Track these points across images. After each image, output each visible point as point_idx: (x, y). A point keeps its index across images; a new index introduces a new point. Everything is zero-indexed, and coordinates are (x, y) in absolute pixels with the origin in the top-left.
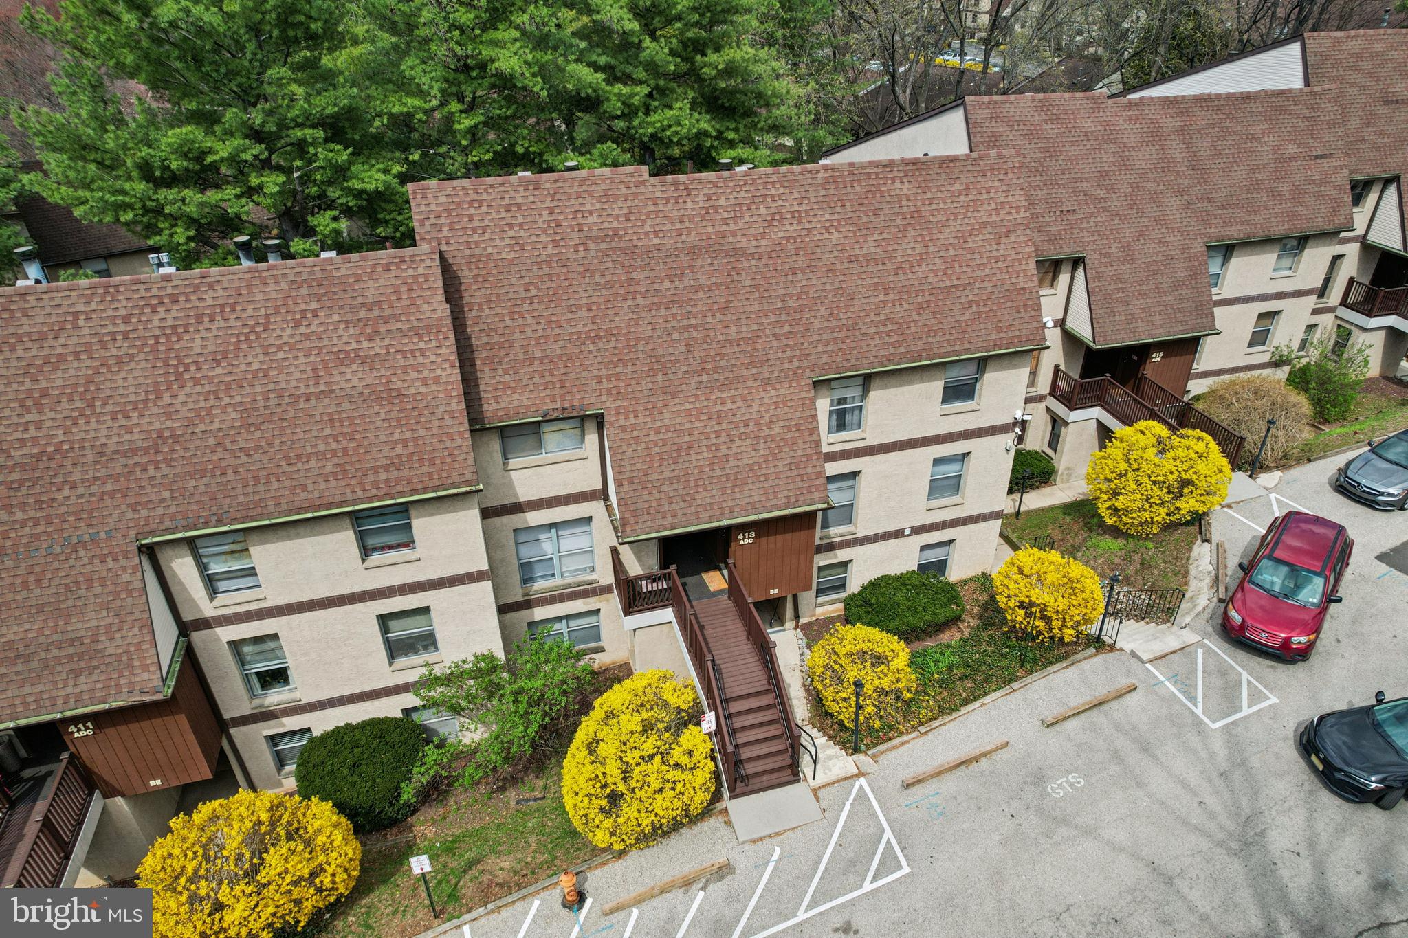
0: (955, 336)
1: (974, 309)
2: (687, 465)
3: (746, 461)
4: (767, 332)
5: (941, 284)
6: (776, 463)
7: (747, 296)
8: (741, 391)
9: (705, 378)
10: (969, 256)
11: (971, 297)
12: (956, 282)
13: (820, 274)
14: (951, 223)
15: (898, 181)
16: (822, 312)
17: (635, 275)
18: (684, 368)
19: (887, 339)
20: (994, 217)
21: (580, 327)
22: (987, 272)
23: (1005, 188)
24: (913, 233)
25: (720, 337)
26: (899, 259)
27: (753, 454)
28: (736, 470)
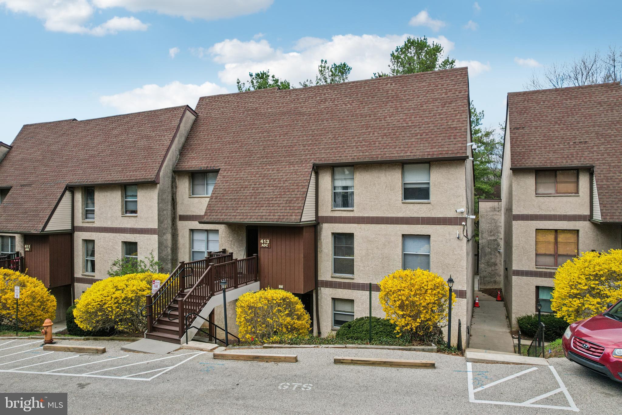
0: (402, 149)
1: (419, 137)
2: (241, 194)
3: (267, 196)
4: (301, 143)
5: (400, 125)
6: (280, 199)
7: (298, 129)
8: (278, 166)
9: (265, 160)
10: (422, 113)
11: (418, 131)
12: (410, 124)
13: (335, 121)
14: (415, 99)
15: (389, 84)
16: (330, 136)
17: (256, 122)
18: (258, 156)
19: (360, 149)
20: (443, 96)
21: (228, 139)
22: (432, 120)
23: (453, 83)
24: (391, 104)
25: (279, 145)
26: (379, 115)
27: (272, 193)
28: (261, 199)
